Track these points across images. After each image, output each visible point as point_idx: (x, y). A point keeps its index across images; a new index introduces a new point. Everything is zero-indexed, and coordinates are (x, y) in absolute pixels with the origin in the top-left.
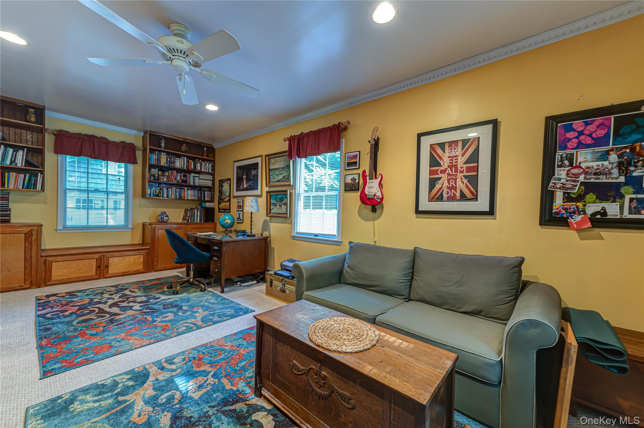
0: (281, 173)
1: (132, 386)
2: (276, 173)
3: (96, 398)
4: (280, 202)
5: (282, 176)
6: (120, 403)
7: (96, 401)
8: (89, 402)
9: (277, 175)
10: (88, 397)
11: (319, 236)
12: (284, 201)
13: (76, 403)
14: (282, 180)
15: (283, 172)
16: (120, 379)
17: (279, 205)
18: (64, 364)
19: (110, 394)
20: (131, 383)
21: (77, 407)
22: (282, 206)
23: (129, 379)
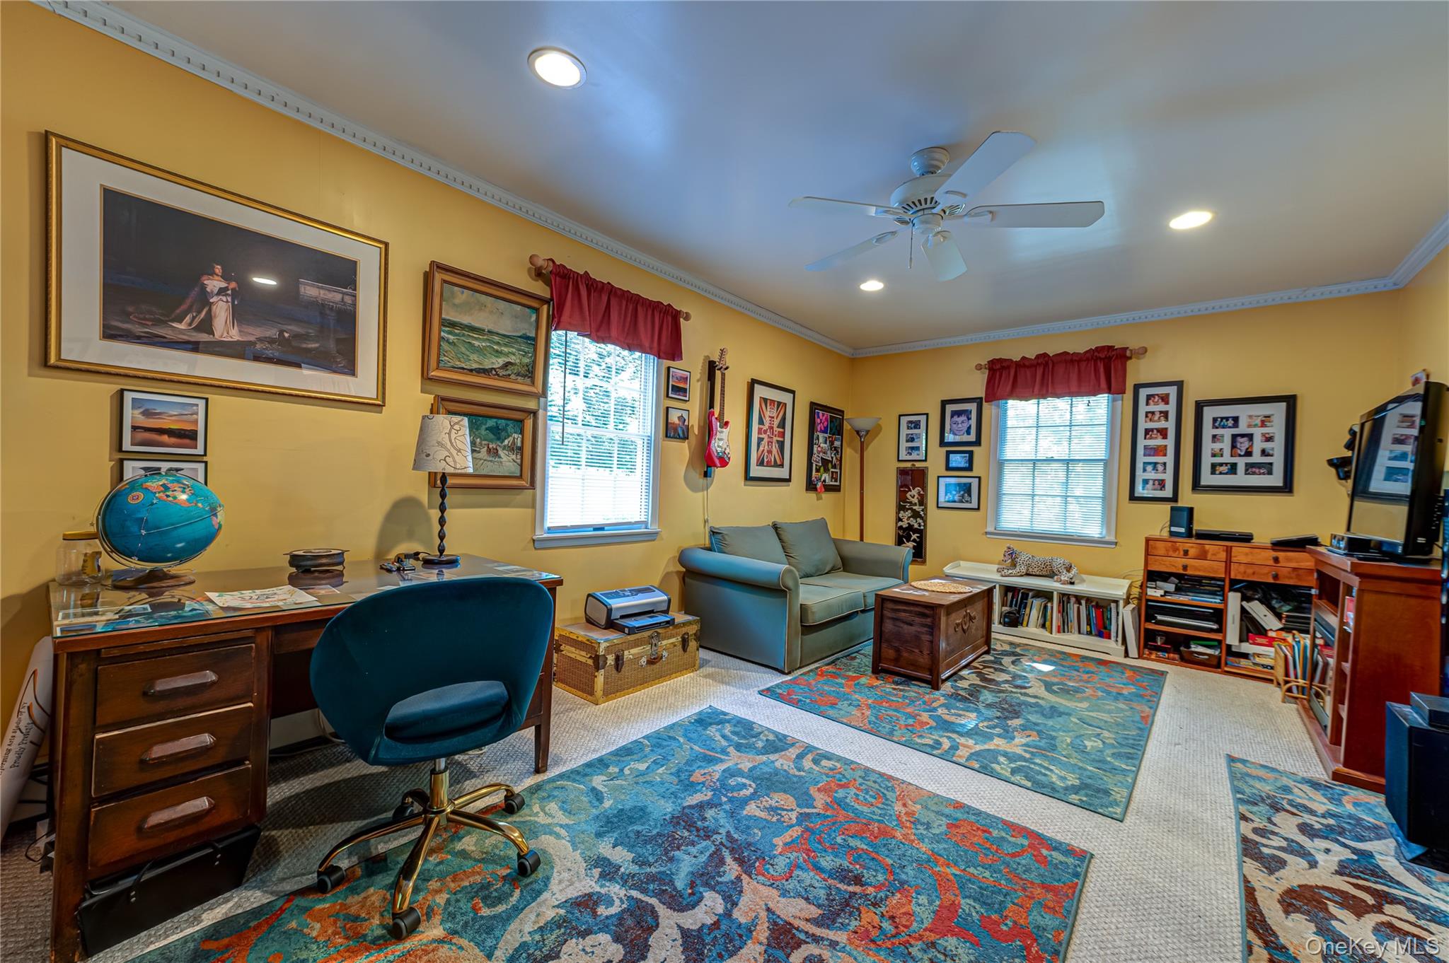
0: (501, 352)
1: (1004, 756)
2: (476, 343)
3: (1047, 772)
4: (491, 441)
5: (501, 361)
6: (1032, 753)
7: (1051, 770)
8: (1057, 774)
9: (479, 350)
10: (1054, 780)
11: (606, 528)
12: (511, 439)
13: (1070, 783)
14: (502, 373)
15: (506, 350)
16: (1007, 771)
17: (489, 451)
18: (1045, 852)
19: (1032, 766)
20: (1002, 759)
21: (1072, 780)
22: (501, 452)
23: (998, 763)
